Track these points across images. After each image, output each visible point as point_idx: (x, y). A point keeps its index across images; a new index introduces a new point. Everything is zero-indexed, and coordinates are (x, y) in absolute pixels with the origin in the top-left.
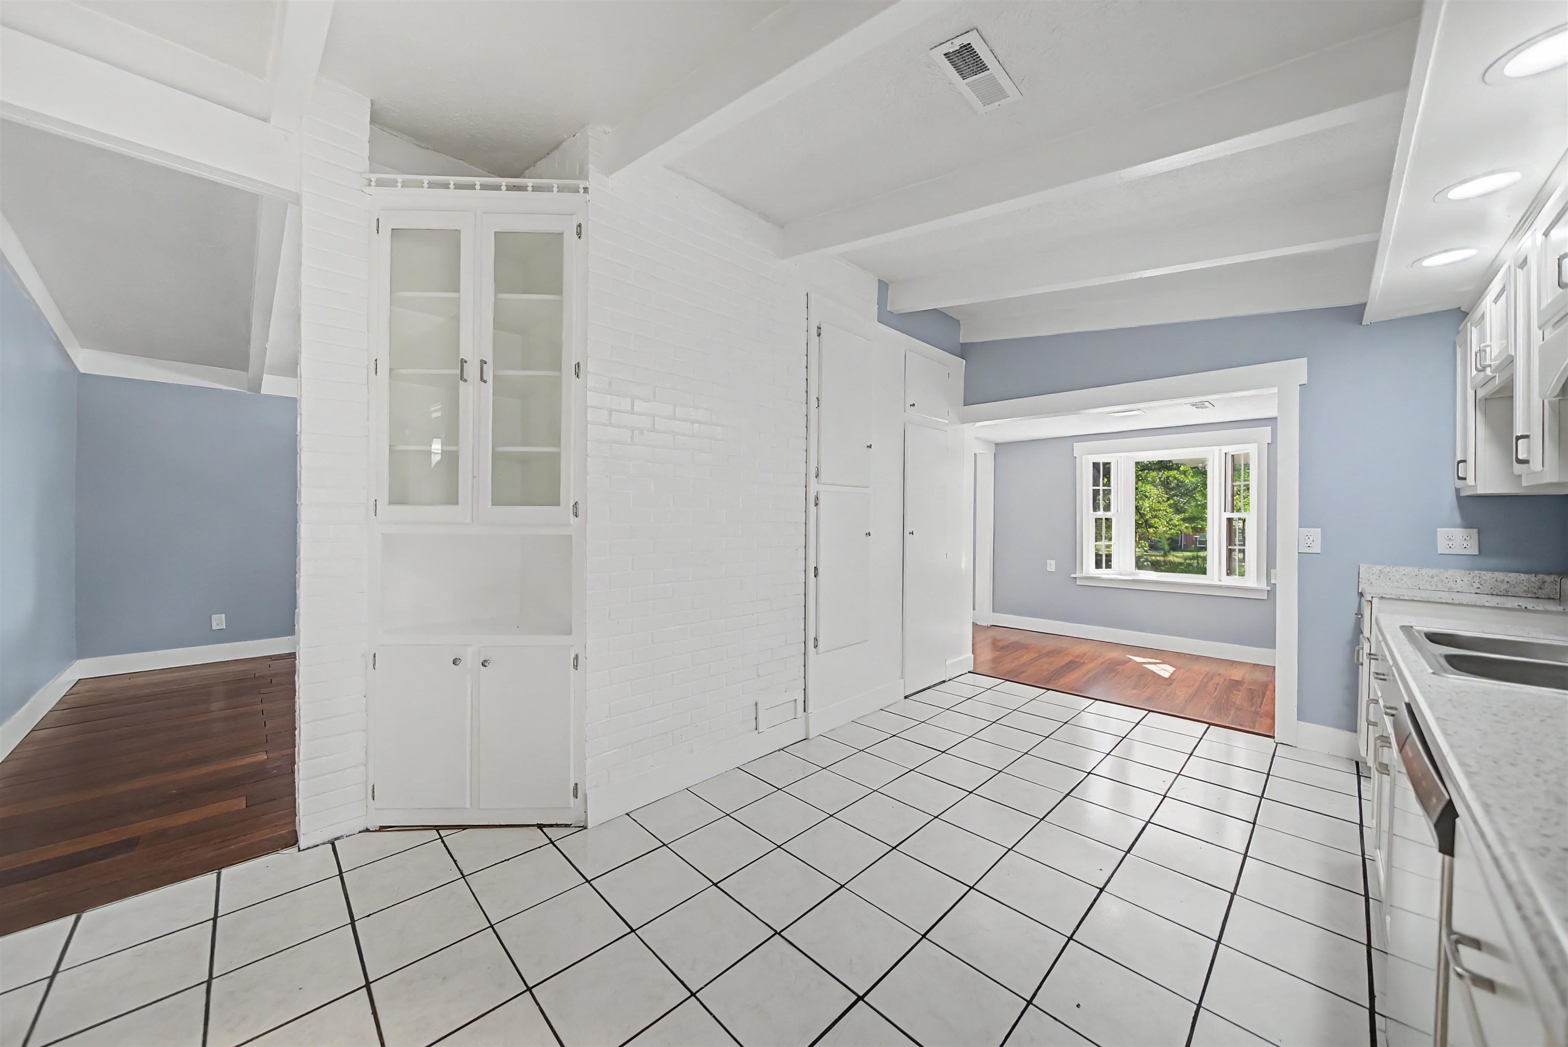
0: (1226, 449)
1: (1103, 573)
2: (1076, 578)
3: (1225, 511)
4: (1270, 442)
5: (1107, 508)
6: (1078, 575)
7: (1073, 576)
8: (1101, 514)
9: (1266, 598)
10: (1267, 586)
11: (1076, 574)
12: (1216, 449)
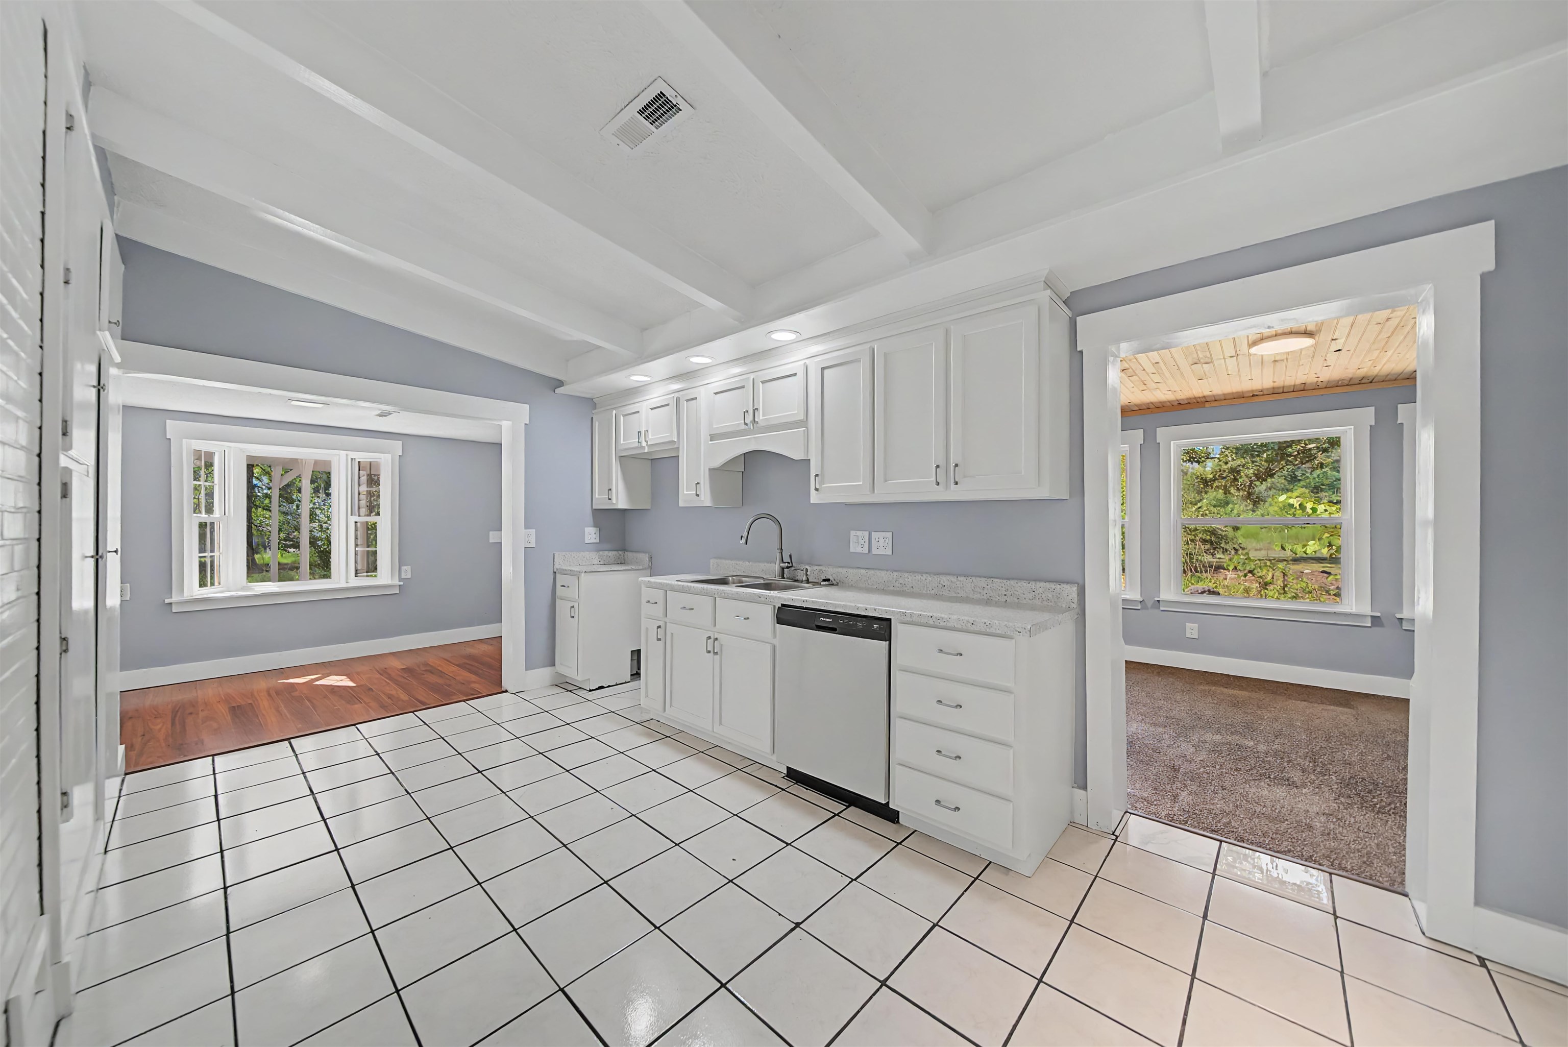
0: (353, 455)
1: (207, 592)
2: (171, 603)
3: (352, 515)
4: (401, 455)
5: (209, 510)
6: (175, 598)
7: (167, 601)
8: (203, 517)
9: (398, 592)
10: (399, 581)
11: (171, 597)
12: (343, 453)
